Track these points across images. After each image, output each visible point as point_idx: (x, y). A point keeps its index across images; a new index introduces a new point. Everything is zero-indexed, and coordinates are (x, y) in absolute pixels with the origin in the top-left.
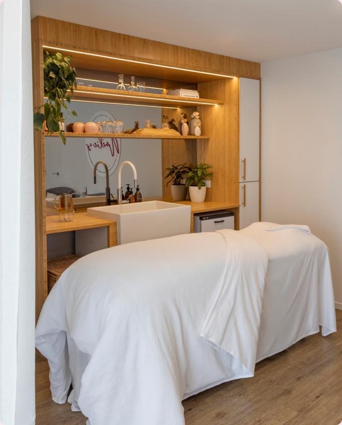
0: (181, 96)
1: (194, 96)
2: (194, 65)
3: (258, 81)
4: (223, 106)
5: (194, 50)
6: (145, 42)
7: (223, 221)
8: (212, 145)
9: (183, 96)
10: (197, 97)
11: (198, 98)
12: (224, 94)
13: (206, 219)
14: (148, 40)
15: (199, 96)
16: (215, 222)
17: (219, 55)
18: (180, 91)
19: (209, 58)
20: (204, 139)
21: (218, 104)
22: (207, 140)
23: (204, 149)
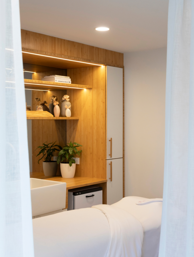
0: (56, 82)
1: (67, 81)
2: (69, 55)
3: (122, 69)
4: (92, 91)
5: (69, 41)
6: (27, 34)
7: (93, 196)
8: (81, 125)
9: (57, 82)
10: (69, 82)
11: (71, 83)
12: (93, 80)
13: (79, 194)
14: (29, 31)
15: (71, 82)
16: (87, 197)
17: (89, 46)
18: (55, 77)
19: (82, 48)
20: (74, 120)
21: (87, 89)
22: (77, 121)
23: (74, 129)
